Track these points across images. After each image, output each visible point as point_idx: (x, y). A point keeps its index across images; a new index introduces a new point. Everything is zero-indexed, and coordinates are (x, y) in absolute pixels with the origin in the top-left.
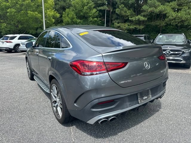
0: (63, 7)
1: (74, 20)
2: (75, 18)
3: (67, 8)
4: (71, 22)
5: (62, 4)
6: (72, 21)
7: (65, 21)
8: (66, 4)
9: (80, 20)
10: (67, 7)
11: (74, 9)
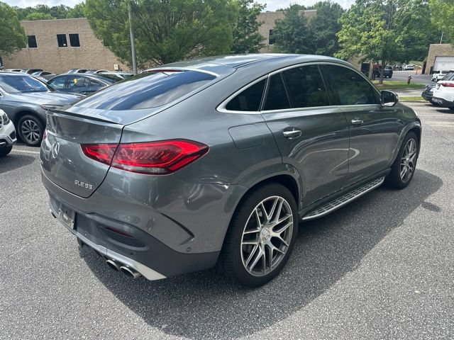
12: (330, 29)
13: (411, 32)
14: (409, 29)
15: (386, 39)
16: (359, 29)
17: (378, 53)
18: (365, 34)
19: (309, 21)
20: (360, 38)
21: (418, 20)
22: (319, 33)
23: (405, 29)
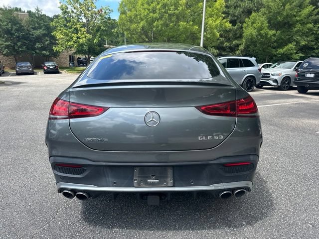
0: (248, 10)
1: (262, 32)
2: (266, 28)
3: (255, 11)
4: (257, 36)
5: (246, 5)
6: (260, 34)
7: (247, 35)
8: (254, 4)
9: (274, 32)
10: (256, 9)
11: (267, 12)
12: (43, 30)
13: (102, 37)
14: (101, 35)
15: (89, 40)
16: (69, 32)
17: (86, 48)
18: (75, 36)
19: (24, 21)
20: (72, 38)
21: (105, 30)
22: (35, 31)
23: (98, 34)
